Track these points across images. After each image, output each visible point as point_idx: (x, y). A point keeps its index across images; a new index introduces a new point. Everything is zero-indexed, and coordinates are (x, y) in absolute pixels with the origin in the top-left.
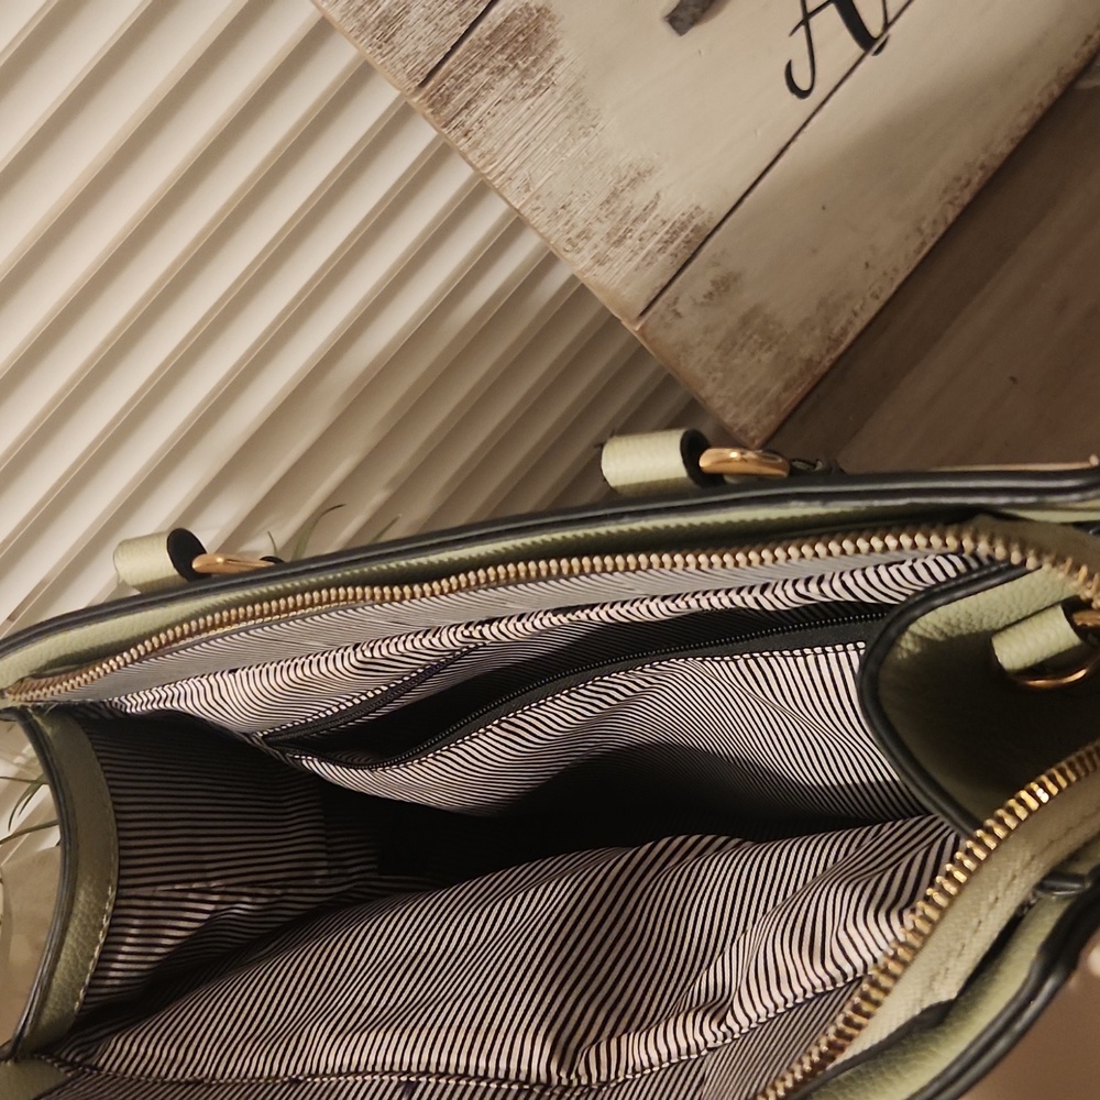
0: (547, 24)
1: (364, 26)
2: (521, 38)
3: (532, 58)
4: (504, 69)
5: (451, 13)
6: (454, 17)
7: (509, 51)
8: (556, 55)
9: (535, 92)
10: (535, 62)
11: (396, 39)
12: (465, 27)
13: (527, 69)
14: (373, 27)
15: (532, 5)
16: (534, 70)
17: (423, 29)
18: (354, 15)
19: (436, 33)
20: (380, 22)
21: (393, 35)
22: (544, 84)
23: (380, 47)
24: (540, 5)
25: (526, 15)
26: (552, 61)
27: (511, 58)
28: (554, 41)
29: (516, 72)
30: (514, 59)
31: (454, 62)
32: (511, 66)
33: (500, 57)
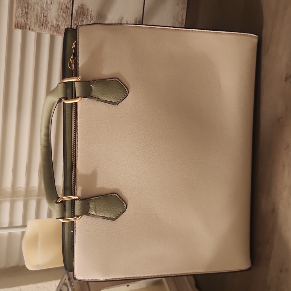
0: (84, 7)
1: (53, 31)
2: (82, 13)
3: (86, 15)
4: (83, 20)
5: (66, 18)
6: (67, 18)
7: (81, 17)
8: (90, 11)
9: (91, 20)
10: (87, 15)
11: (60, 29)
12: (71, 18)
13: (87, 17)
14: (55, 30)
15: (79, 6)
16: (88, 16)
17: (63, 24)
18: (50, 30)
19: (66, 23)
20: (56, 28)
21: (59, 29)
22: (92, 17)
23: (59, 32)
24: (80, 4)
25: (79, 8)
26: (90, 12)
27: (82, 17)
28: (88, 9)
29: (85, 19)
30: (83, 17)
31: (73, 26)
32: (83, 19)
33: (80, 19)
